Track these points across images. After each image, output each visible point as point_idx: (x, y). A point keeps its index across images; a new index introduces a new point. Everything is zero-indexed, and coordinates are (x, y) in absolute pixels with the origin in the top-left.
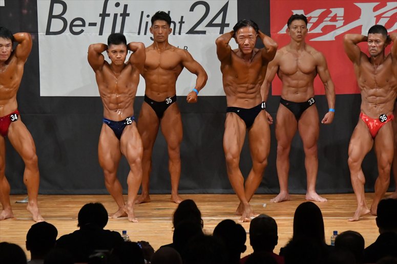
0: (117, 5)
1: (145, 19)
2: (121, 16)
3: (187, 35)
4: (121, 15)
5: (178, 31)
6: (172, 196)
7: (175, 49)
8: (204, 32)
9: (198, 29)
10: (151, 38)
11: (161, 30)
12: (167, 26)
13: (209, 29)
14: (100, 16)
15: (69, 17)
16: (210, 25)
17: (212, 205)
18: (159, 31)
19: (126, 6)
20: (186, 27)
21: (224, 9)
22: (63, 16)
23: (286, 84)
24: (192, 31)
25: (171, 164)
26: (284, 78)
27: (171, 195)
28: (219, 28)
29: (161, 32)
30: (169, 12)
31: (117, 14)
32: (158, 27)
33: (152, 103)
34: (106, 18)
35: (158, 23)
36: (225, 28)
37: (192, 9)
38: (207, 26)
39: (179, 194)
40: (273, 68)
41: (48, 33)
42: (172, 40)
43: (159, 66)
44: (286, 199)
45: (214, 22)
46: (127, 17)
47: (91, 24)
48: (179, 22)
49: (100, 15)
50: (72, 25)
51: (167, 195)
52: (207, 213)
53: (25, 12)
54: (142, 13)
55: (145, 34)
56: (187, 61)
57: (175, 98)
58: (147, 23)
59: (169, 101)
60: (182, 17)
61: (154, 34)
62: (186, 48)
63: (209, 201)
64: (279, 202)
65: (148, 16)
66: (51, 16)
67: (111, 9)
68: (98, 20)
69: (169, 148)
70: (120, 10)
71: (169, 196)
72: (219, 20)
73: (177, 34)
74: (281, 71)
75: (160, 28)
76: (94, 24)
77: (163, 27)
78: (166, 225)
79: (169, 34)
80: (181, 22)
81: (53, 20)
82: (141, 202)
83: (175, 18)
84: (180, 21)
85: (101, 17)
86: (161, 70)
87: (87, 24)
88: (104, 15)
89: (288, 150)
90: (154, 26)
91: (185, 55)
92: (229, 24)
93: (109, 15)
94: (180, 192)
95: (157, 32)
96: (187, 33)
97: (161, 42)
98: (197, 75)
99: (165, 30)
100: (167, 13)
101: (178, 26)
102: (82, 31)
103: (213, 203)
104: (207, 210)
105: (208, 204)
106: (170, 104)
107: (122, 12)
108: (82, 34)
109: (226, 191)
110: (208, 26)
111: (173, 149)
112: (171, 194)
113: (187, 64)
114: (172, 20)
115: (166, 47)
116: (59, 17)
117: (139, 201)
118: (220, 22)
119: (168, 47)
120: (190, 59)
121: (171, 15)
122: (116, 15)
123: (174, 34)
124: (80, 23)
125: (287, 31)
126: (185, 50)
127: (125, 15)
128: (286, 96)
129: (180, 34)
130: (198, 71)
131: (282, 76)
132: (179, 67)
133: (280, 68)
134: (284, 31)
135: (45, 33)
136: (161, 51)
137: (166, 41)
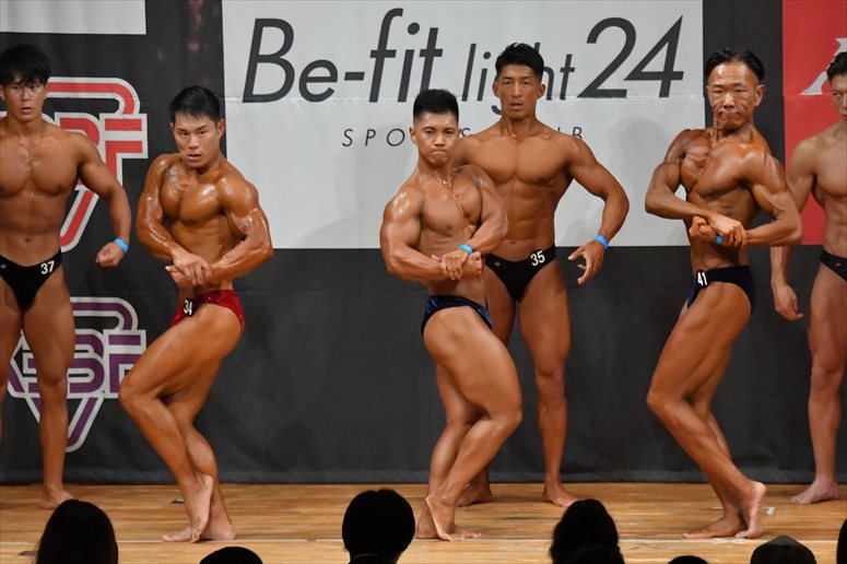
0: (414, 29)
1: (479, 63)
2: (421, 56)
3: (581, 99)
4: (423, 53)
5: (559, 92)
6: (546, 489)
7: (553, 134)
8: (622, 93)
9: (607, 85)
10: (494, 109)
11: (517, 89)
12: (534, 80)
13: (632, 86)
14: (372, 56)
15: (298, 58)
16: (637, 74)
17: (641, 508)
18: (513, 91)
19: (434, 32)
20: (579, 82)
21: (672, 38)
22: (283, 57)
23: (835, 217)
24: (592, 91)
25: (543, 410)
26: (829, 202)
27: (542, 486)
28: (658, 84)
29: (517, 93)
30: (537, 45)
31: (412, 51)
32: (511, 80)
33: (497, 264)
34: (387, 61)
35: (513, 71)
36: (673, 82)
37: (592, 38)
38: (628, 79)
39: (563, 482)
40: (800, 180)
41: (249, 96)
42: (545, 111)
43: (515, 175)
44: (830, 495)
45: (647, 69)
46: (436, 59)
47: (350, 76)
48: (562, 70)
49: (373, 54)
50: (305, 78)
51: (534, 485)
52: (630, 528)
53: (194, 47)
54: (473, 47)
55: (480, 98)
56: (581, 164)
57: (552, 252)
58: (484, 72)
59: (538, 258)
60: (569, 57)
61: (503, 98)
62: (577, 131)
63: (637, 500)
64: (812, 503)
65: (487, 56)
66: (256, 58)
67: (399, 40)
68: (368, 66)
69: (536, 371)
70: (420, 42)
71: (538, 488)
72: (657, 64)
73: (556, 99)
74: (821, 188)
75: (517, 83)
76: (359, 76)
77: (523, 80)
78: (531, 558)
79: (539, 97)
80: (567, 70)
81: (261, 66)
82: (470, 501)
83: (552, 59)
84: (563, 66)
85: (374, 60)
86: (518, 185)
87: (341, 76)
88: (381, 54)
89: (837, 377)
90: (501, 79)
91: (576, 149)
92: (682, 73)
93: (392, 54)
94: (566, 477)
95: (509, 93)
96: (581, 96)
97: (517, 119)
98: (605, 199)
99: (529, 88)
100: (533, 46)
101: (558, 77)
102: (330, 92)
103: (643, 504)
104: (631, 521)
105: (633, 508)
106: (540, 266)
107: (425, 47)
108: (330, 98)
109: (676, 476)
110: (630, 78)
111: (549, 375)
112: (542, 482)
113: (581, 171)
114: (546, 65)
115: (530, 129)
116: (275, 59)
117: (468, 499)
118: (661, 69)
119: (536, 129)
120: (587, 160)
121: (541, 52)
122: (409, 54)
123: (549, 98)
124: (324, 72)
125: (824, 88)
126: (576, 137)
127: (431, 52)
128: (835, 248)
129: (563, 97)
130: (606, 189)
131: (824, 199)
132: (561, 179)
133: (819, 179)
134: (815, 89)
135: (241, 99)
136: (519, 140)
137: (532, 114)
